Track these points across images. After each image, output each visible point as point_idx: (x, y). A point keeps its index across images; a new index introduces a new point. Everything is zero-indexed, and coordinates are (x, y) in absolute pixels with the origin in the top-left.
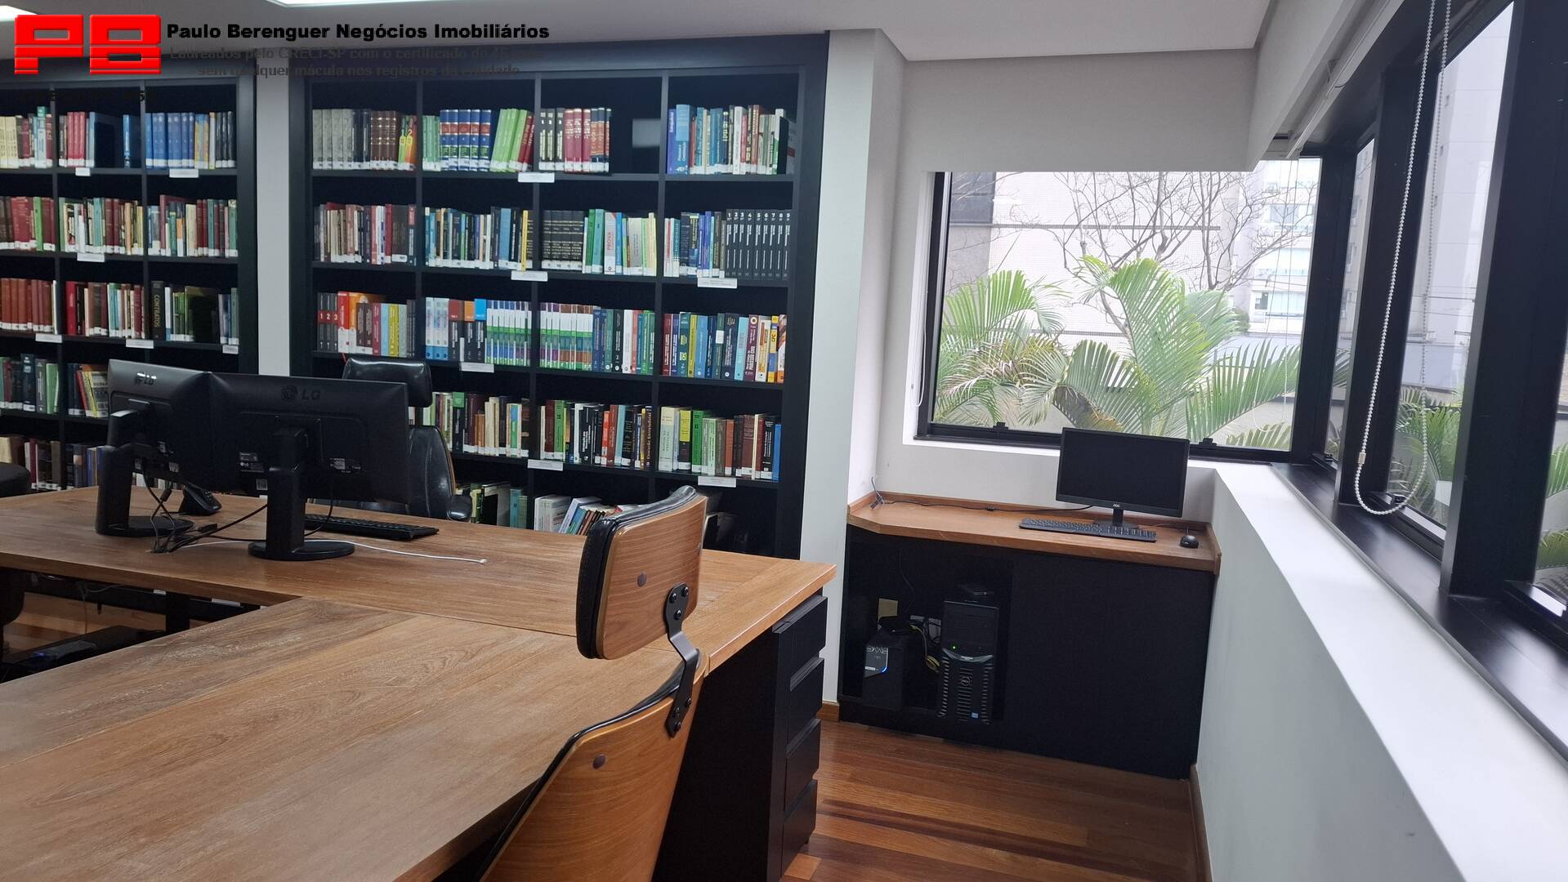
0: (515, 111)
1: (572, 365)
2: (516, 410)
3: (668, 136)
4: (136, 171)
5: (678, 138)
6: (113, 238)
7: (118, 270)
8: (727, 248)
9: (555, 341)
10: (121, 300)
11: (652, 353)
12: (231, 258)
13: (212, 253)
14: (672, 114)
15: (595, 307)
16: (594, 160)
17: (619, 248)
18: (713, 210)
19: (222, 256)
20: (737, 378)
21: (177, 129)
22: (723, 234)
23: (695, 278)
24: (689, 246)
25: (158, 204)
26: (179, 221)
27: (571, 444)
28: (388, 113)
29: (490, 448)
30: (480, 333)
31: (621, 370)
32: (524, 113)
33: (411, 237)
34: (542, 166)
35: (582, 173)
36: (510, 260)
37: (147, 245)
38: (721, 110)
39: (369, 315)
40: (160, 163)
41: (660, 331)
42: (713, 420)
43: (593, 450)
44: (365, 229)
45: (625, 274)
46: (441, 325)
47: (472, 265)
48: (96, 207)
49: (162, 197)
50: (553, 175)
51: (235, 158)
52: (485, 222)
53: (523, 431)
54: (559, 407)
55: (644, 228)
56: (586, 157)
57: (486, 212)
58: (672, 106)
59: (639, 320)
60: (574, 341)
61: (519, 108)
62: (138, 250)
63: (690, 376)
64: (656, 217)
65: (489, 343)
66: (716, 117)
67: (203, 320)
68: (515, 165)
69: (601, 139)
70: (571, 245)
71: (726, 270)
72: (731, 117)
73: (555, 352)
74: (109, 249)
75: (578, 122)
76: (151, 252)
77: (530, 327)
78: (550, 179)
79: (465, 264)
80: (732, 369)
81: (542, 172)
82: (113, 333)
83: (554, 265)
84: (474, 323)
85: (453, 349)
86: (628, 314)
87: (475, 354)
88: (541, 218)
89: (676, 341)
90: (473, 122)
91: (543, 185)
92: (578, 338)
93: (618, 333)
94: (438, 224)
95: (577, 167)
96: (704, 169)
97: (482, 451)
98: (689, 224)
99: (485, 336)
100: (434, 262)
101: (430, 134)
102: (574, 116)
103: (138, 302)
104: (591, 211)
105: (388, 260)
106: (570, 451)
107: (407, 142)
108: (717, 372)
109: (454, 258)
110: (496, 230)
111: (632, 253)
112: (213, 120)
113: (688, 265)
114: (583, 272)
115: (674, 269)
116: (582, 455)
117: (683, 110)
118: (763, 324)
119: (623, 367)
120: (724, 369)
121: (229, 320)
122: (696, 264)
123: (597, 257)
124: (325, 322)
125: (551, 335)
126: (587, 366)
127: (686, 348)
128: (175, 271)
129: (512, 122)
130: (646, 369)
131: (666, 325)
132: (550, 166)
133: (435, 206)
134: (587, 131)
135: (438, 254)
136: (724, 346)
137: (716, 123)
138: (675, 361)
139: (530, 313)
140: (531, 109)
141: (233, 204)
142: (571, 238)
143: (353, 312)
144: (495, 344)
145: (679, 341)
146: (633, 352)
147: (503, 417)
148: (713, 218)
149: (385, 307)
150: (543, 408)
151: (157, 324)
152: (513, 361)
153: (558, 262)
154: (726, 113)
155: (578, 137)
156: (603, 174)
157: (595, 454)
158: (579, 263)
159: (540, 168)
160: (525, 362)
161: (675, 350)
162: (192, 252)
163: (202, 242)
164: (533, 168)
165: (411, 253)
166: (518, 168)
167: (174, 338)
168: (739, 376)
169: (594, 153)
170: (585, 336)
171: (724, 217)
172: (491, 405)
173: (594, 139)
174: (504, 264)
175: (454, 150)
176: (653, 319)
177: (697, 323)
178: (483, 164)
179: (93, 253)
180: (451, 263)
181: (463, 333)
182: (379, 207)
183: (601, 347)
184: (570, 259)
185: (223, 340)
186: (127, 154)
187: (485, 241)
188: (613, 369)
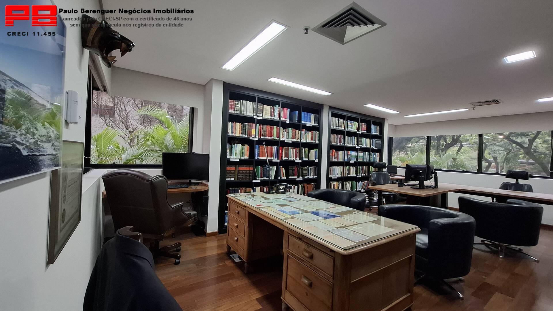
2: (354, 168)
4: (299, 123)
6: (293, 138)
8: (376, 144)
9: (359, 157)
10: (292, 151)
12: (318, 143)
13: (314, 142)
14: (372, 126)
15: (363, 152)
17: (365, 143)
26: (307, 135)
28: (342, 120)
32: (356, 122)
37: (301, 139)
39: (337, 154)
40: (305, 123)
44: (337, 139)
45: (366, 147)
46: (346, 155)
48: (290, 130)
49: (304, 130)
51: (318, 124)
53: (355, 171)
56: (364, 130)
57: (352, 137)
62: (299, 141)
64: (370, 139)
65: (352, 158)
68: (356, 130)
69: (366, 128)
71: (376, 147)
75: (363, 125)
77: (357, 155)
78: (360, 133)
84: (350, 155)
86: (366, 153)
87: (350, 160)
93: (365, 156)
96: (374, 133)
97: (350, 176)
101: (347, 124)
105: (340, 144)
110: (353, 140)
112: (314, 115)
118: (378, 154)
119: (366, 161)
121: (316, 155)
124: (331, 155)
126: (362, 161)
127: (372, 158)
132: (361, 131)
136: (375, 157)
141: (318, 132)
142: (361, 142)
143: (334, 153)
148: (375, 140)
149: (339, 152)
151: (301, 156)
154: (376, 126)
156: (366, 133)
160: (356, 161)
162: (310, 141)
163: (312, 140)
165: (343, 143)
168: (376, 161)
170: (362, 156)
172: (351, 168)
176: (369, 153)
179: (288, 140)
180: (348, 145)
182: (339, 135)
184: (361, 145)
186: (297, 119)
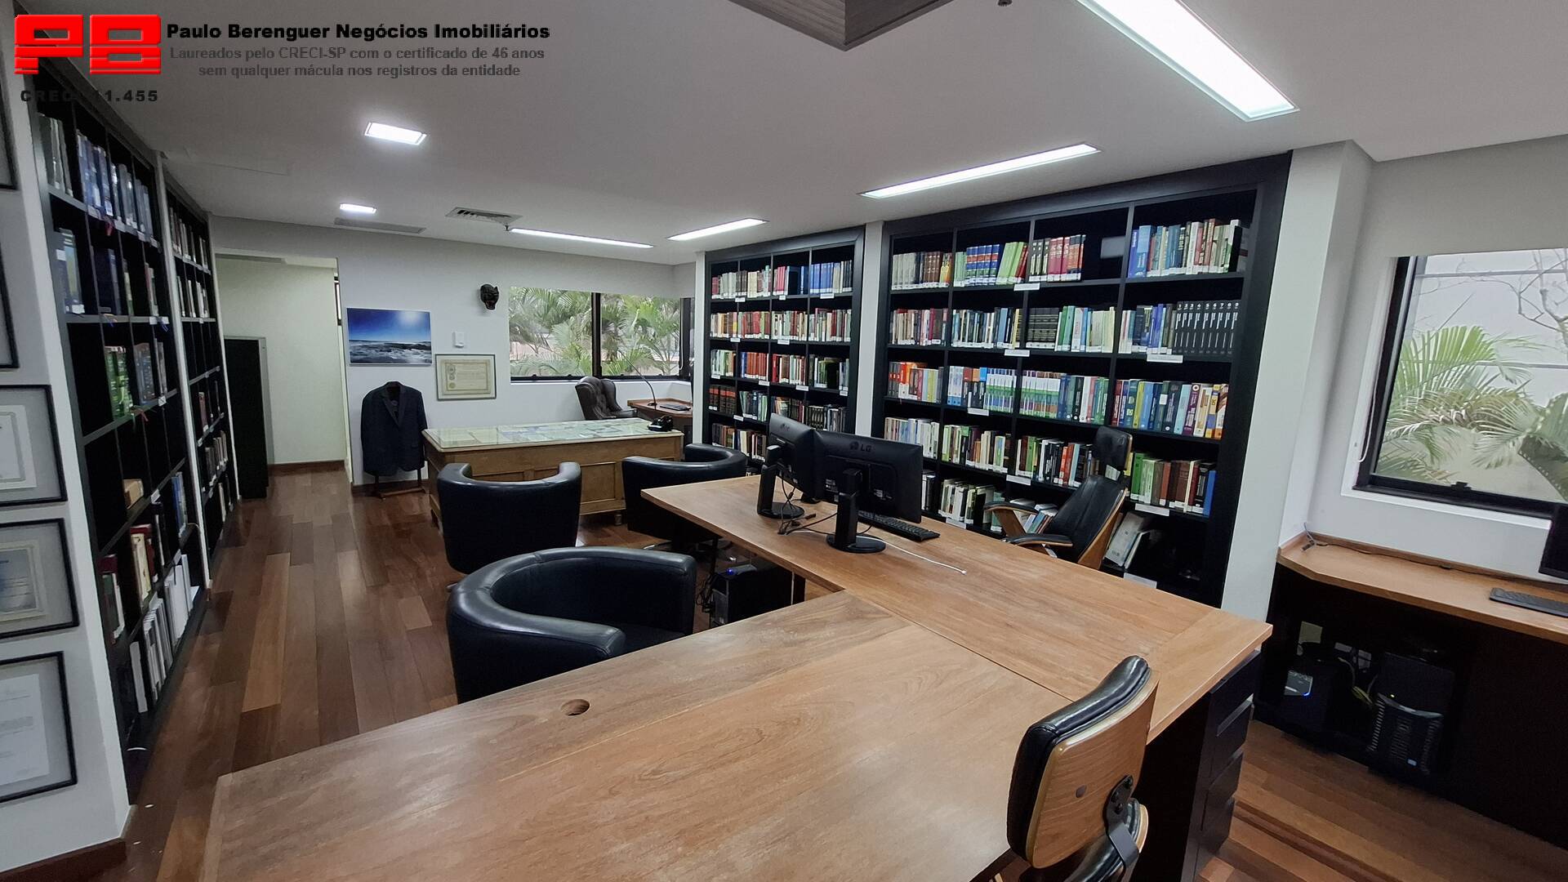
0: (1015, 243)
1: (1042, 414)
2: (1001, 440)
3: (1130, 250)
4: (806, 296)
5: (1139, 250)
6: (793, 332)
7: (796, 349)
8: (1175, 331)
9: (1031, 396)
10: (795, 364)
11: (1104, 408)
12: (847, 342)
13: (838, 339)
14: (1135, 233)
15: (1062, 374)
16: (1069, 272)
17: (1084, 332)
18: (1165, 303)
19: (843, 341)
20: (1176, 431)
21: (825, 272)
22: (1173, 321)
23: (1145, 355)
24: (1142, 330)
25: (814, 313)
26: (824, 322)
27: (1037, 467)
28: (935, 253)
29: (982, 464)
30: (982, 390)
31: (1078, 419)
32: (1022, 244)
33: (944, 328)
34: (1031, 279)
35: (1060, 282)
36: (1005, 342)
37: (808, 335)
38: (1179, 226)
39: (916, 376)
40: (816, 291)
41: (1112, 392)
42: (1153, 462)
43: (1053, 473)
44: (918, 324)
45: (1087, 351)
46: (958, 383)
47: (979, 345)
48: (788, 315)
49: (817, 309)
50: (1039, 284)
51: (852, 286)
52: (990, 317)
53: (1005, 455)
54: (1031, 441)
55: (1105, 318)
56: (1063, 271)
57: (991, 312)
58: (1136, 227)
59: (1095, 384)
60: (1045, 397)
61: (1018, 241)
62: (804, 339)
63: (1134, 427)
64: (1115, 310)
65: (987, 396)
66: (1174, 231)
67: (832, 376)
68: (1012, 280)
69: (1076, 257)
70: (1048, 332)
71: (1173, 348)
72: (1188, 231)
73: (1031, 404)
74: (791, 338)
75: (1060, 247)
76: (810, 339)
77: (1015, 387)
78: (1037, 287)
79: (976, 345)
80: (1172, 425)
81: (1031, 283)
82: (791, 382)
83: (1035, 345)
84: (978, 383)
85: (964, 399)
86: (1088, 380)
87: (978, 403)
88: (1028, 314)
89: (1124, 401)
90: (986, 253)
91: (1031, 293)
92: (1047, 395)
93: (1078, 393)
94: (961, 319)
95: (1057, 278)
96: (1161, 271)
97: (977, 466)
98: (1143, 314)
99: (985, 392)
100: (955, 344)
101: (959, 264)
102: (1057, 243)
103: (803, 366)
104: (1065, 307)
105: (929, 343)
106: (1036, 472)
107: (945, 270)
108: (1159, 426)
109: (969, 341)
110: (997, 323)
111: (1093, 337)
112: (842, 265)
113: (1139, 345)
114: (1056, 350)
115: (1127, 348)
116: (1045, 476)
117: (1145, 230)
118: (1205, 391)
119: (1080, 417)
120: (1164, 424)
121: (844, 377)
122: (1147, 344)
123: (1066, 339)
124: (893, 379)
125: (1028, 392)
126: (1053, 415)
127: (1133, 407)
128: (820, 350)
129: (1013, 251)
130: (1098, 420)
131: (1118, 388)
132: (1037, 278)
133: (959, 309)
134: (1066, 252)
135: (959, 339)
136: (1166, 407)
137: (1173, 237)
138: (1123, 415)
139: (1015, 377)
140: (1026, 240)
141: (849, 312)
142: (1048, 327)
143: (908, 374)
144: (991, 397)
145: (1127, 401)
146: (1089, 407)
147: (992, 445)
148: (1165, 309)
149: (926, 370)
150: (1020, 441)
151: (810, 378)
152: (1002, 409)
153: (1038, 343)
154: (1183, 228)
155: (1059, 257)
156: (1077, 281)
157: (1054, 477)
158: (1053, 344)
159: (1030, 280)
160: (1010, 410)
161: (1123, 407)
162: (829, 339)
163: (834, 334)
164: (1025, 281)
165: (943, 338)
166: (1015, 281)
167: (817, 385)
168: (1178, 430)
169: (1070, 267)
170: (1053, 394)
171: (1175, 308)
172: (986, 436)
173: (1071, 257)
174: (1000, 345)
175: (974, 273)
176: (1107, 384)
177: (1144, 388)
178: (991, 280)
179: (784, 340)
180: (967, 345)
181: (971, 389)
182: (926, 311)
183: (1065, 402)
184: (1047, 341)
185: (840, 388)
186: (802, 287)
187: (989, 330)
188: (1073, 418)
